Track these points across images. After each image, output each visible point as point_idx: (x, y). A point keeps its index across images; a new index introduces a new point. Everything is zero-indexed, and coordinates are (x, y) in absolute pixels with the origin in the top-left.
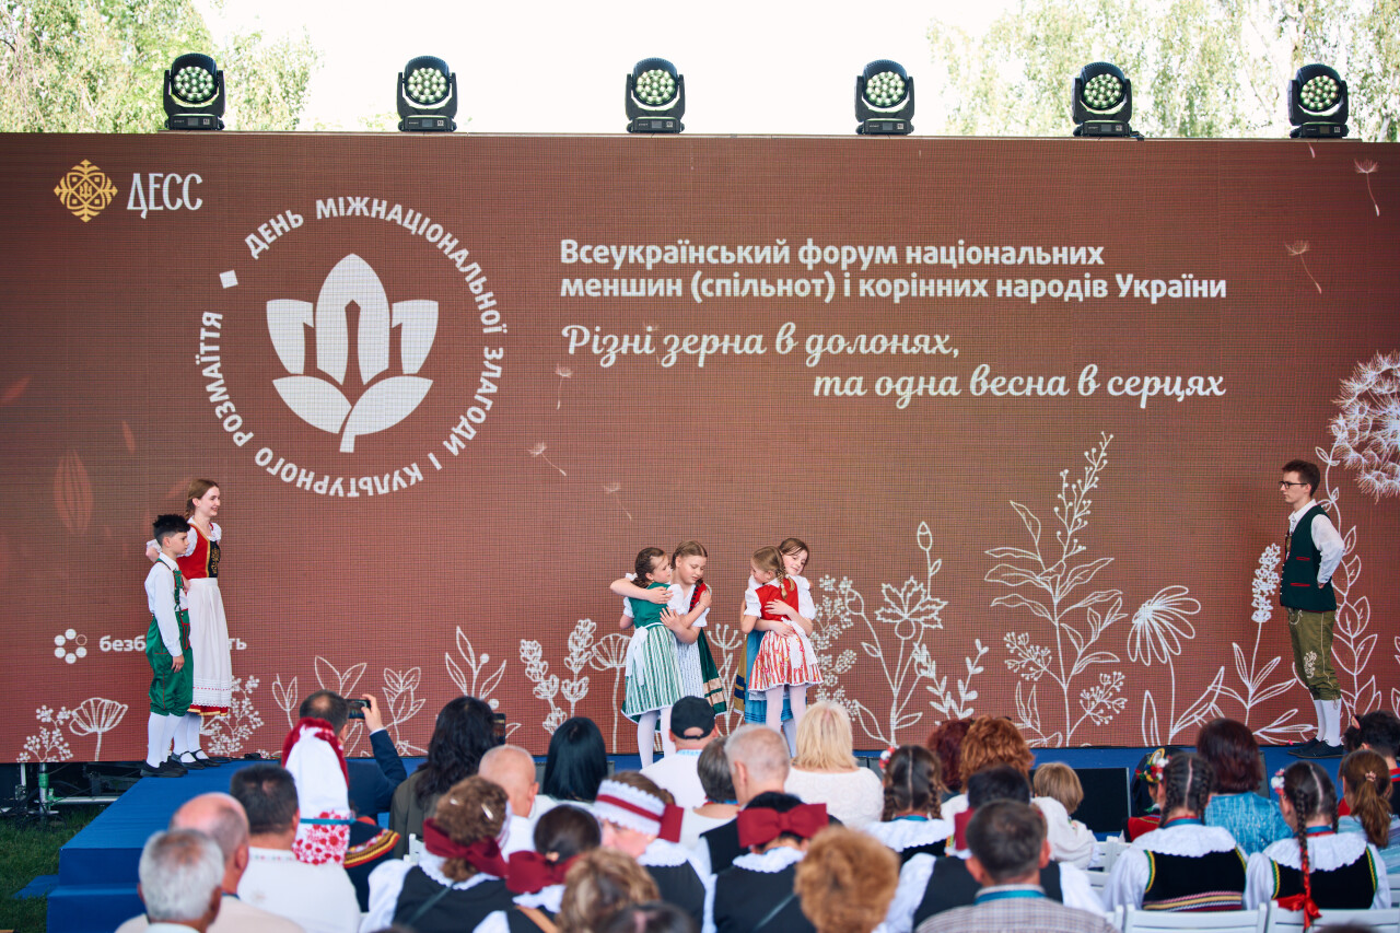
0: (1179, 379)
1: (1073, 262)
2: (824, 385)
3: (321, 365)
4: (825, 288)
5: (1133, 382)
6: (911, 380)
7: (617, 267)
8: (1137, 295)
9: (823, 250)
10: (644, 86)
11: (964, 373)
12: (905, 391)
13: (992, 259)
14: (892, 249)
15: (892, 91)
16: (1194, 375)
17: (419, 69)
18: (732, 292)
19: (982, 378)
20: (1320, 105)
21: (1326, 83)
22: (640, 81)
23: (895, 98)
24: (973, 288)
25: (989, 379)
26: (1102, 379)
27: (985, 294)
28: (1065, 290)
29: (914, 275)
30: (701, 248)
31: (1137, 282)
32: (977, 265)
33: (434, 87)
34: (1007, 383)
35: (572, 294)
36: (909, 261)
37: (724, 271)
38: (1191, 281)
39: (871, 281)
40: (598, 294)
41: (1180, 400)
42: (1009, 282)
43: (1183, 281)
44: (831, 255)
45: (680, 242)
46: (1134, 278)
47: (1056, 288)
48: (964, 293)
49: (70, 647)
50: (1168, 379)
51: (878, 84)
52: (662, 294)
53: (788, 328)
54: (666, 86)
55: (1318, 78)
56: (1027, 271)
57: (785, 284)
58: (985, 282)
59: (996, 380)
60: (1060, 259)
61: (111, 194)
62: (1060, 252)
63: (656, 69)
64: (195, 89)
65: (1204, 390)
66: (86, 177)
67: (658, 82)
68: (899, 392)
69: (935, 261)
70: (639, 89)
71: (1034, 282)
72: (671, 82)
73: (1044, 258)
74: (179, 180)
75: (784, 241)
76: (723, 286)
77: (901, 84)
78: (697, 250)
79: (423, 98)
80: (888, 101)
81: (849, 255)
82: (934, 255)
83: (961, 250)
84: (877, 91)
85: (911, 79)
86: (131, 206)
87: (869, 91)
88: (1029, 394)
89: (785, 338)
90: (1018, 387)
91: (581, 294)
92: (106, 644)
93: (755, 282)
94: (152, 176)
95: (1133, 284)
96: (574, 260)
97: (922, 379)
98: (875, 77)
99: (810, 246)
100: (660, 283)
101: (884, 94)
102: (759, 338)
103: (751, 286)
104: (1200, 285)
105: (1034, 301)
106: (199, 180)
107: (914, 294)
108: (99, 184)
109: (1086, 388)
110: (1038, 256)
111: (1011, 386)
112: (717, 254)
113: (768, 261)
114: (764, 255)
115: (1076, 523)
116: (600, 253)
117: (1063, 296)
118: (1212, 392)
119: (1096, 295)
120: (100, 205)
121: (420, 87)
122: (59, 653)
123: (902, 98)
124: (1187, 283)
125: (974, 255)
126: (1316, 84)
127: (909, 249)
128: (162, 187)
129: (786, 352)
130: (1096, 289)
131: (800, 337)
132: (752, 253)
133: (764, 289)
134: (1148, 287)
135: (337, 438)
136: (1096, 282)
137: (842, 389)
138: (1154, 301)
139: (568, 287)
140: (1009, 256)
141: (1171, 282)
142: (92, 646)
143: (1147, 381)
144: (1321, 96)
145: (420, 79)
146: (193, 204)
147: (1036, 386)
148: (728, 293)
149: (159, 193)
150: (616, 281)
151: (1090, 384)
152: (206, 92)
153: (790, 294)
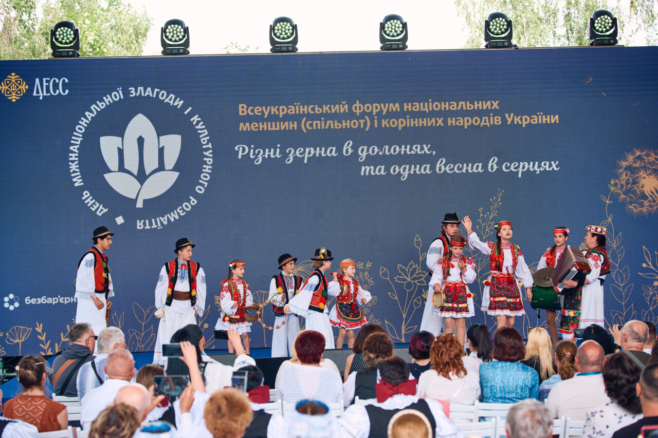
0: (537, 163)
1: (485, 108)
2: (365, 170)
3: (126, 167)
4: (365, 124)
5: (515, 164)
6: (408, 167)
7: (266, 116)
8: (516, 123)
9: (364, 107)
10: (278, 30)
11: (433, 162)
12: (405, 172)
13: (445, 108)
14: (397, 105)
15: (397, 29)
16: (544, 161)
17: (171, 25)
18: (321, 127)
19: (442, 165)
20: (604, 30)
21: (606, 19)
22: (276, 28)
23: (399, 32)
24: (436, 122)
25: (445, 165)
26: (499, 164)
27: (442, 125)
28: (481, 122)
29: (408, 116)
30: (306, 107)
31: (515, 117)
32: (438, 111)
33: (179, 34)
34: (454, 166)
35: (245, 129)
36: (405, 110)
37: (316, 117)
38: (542, 116)
39: (387, 120)
40: (257, 130)
41: (537, 173)
42: (454, 119)
43: (538, 116)
44: (368, 108)
45: (296, 104)
46: (514, 116)
47: (476, 121)
48: (432, 123)
49: (11, 302)
50: (531, 163)
51: (390, 26)
52: (287, 129)
53: (349, 143)
54: (289, 30)
55: (602, 17)
56: (463, 113)
57: (346, 122)
58: (442, 119)
59: (448, 166)
60: (478, 107)
61: (25, 88)
62: (478, 103)
63: (283, 22)
64: (65, 38)
65: (549, 168)
66: (13, 81)
67: (285, 28)
68: (402, 173)
69: (418, 109)
70: (276, 31)
71: (466, 119)
72: (291, 28)
73: (470, 107)
74: (57, 81)
75: (345, 102)
76: (317, 124)
77: (401, 25)
78: (303, 108)
79: (173, 39)
80: (395, 34)
81: (377, 108)
82: (417, 107)
83: (430, 104)
84: (390, 29)
85: (406, 23)
86: (35, 94)
87: (386, 29)
88: (464, 171)
89: (347, 148)
90: (459, 169)
91: (249, 130)
92: (27, 300)
93: (331, 122)
94: (44, 80)
95: (513, 118)
96: (245, 113)
97: (413, 166)
98: (388, 23)
99: (358, 104)
100: (287, 123)
101: (393, 31)
102: (334, 149)
103: (330, 123)
104: (546, 118)
105: (466, 127)
106: (67, 81)
107: (408, 125)
108: (20, 84)
109: (492, 168)
110: (468, 106)
111: (456, 168)
112: (313, 109)
113: (338, 112)
114: (336, 109)
115: (487, 233)
116: (257, 110)
117: (480, 124)
118: (553, 168)
119: (496, 123)
120: (20, 94)
121: (172, 34)
122: (6, 305)
123: (402, 32)
124: (540, 117)
125: (437, 106)
126: (601, 20)
127: (405, 104)
128: (49, 84)
129: (348, 155)
130: (496, 120)
131: (355, 148)
132: (330, 108)
133: (336, 125)
134: (521, 119)
135: (135, 201)
136: (496, 118)
137: (374, 172)
138: (524, 126)
139: (243, 127)
140: (454, 106)
141: (532, 116)
142: (22, 302)
143: (522, 164)
144: (604, 25)
145: (171, 30)
146: (64, 92)
147: (468, 168)
148: (319, 128)
149: (48, 87)
150: (265, 123)
151: (494, 167)
152: (71, 39)
153: (348, 127)
